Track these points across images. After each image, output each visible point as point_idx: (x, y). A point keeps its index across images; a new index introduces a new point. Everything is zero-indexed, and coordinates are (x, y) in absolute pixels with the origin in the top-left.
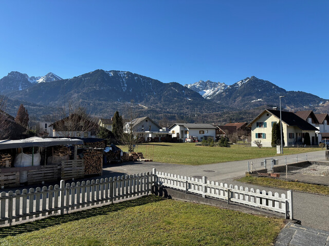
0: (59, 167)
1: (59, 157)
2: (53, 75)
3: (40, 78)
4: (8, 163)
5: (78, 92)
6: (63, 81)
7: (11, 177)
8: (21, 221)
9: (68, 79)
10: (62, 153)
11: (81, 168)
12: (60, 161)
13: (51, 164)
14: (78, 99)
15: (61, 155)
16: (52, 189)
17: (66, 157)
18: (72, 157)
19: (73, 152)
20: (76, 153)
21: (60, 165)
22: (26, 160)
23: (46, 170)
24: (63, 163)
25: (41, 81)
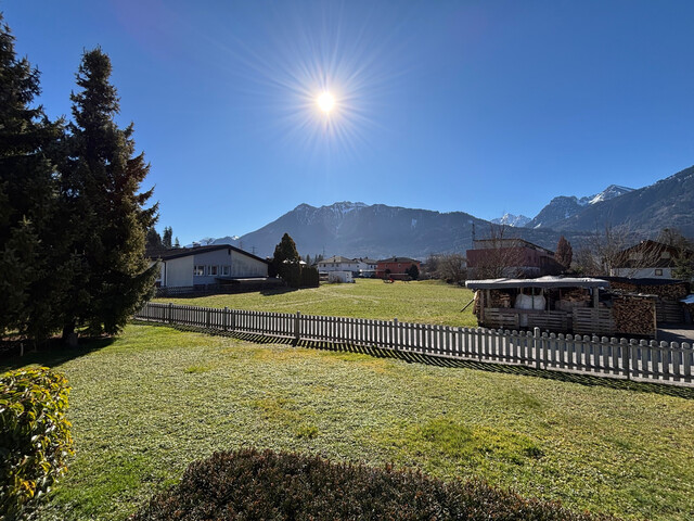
0: (569, 315)
1: (570, 302)
2: (616, 189)
3: (594, 196)
4: (506, 303)
5: (670, 204)
6: (636, 192)
7: (509, 319)
8: (490, 360)
9: (644, 189)
10: (573, 297)
11: (607, 321)
12: (571, 308)
13: (559, 310)
14: (671, 215)
15: (573, 300)
16: (524, 335)
17: (582, 303)
18: (591, 305)
19: (592, 297)
20: (597, 298)
21: (571, 313)
22: (525, 302)
23: (550, 316)
24: (575, 310)
25: (596, 200)
